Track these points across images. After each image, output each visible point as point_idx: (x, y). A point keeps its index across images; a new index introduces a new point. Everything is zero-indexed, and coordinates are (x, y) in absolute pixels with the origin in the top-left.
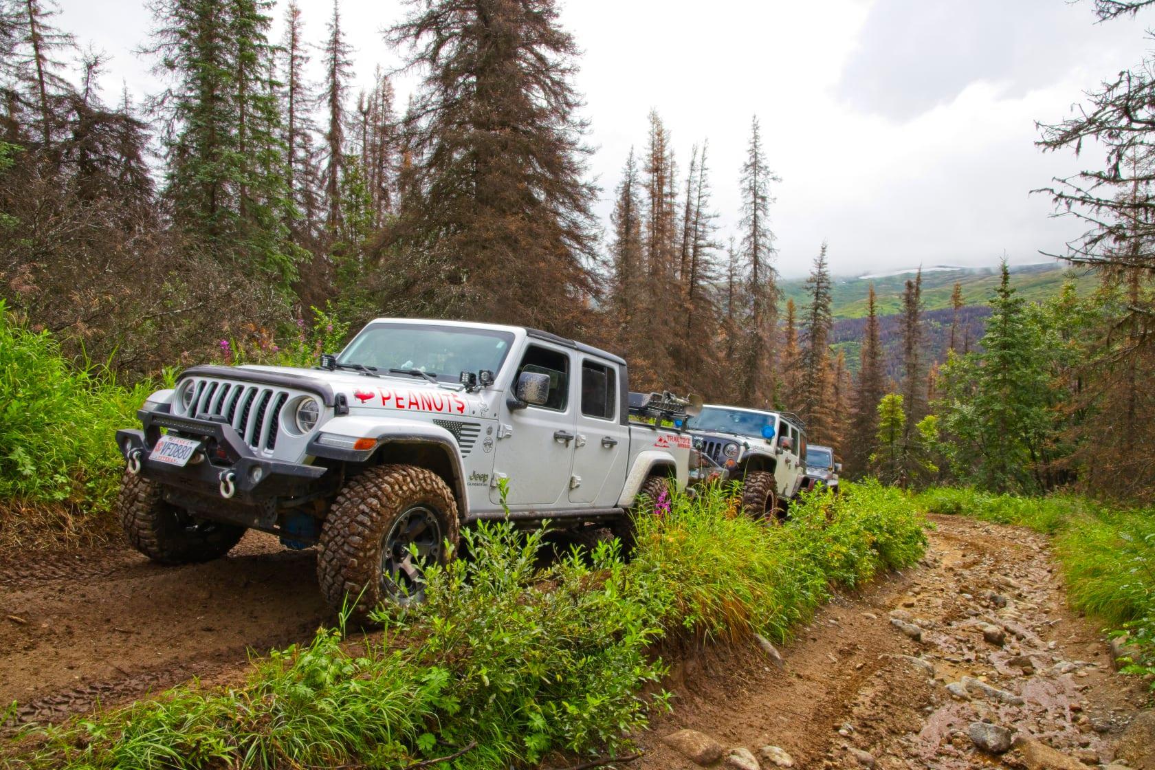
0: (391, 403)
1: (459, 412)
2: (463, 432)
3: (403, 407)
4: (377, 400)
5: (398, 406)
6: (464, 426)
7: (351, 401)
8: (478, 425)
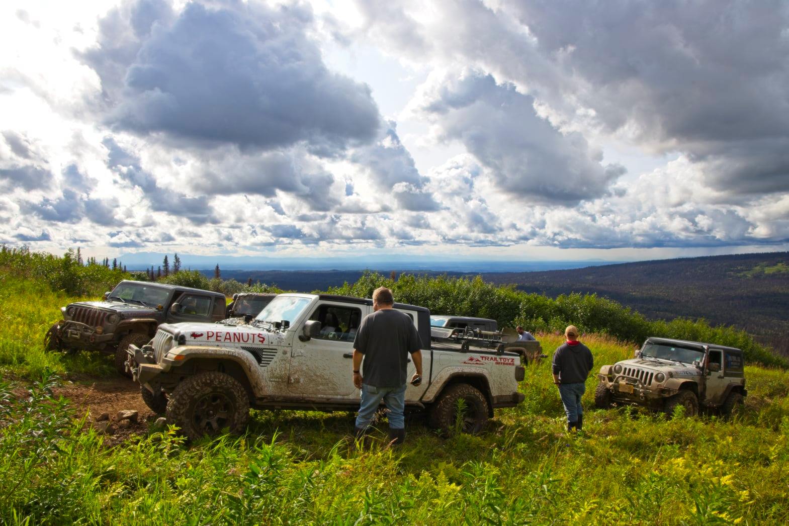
0: (213, 339)
1: (261, 343)
2: (264, 353)
3: (220, 340)
4: (204, 337)
5: (217, 340)
6: (264, 350)
7: (188, 338)
8: (276, 349)
